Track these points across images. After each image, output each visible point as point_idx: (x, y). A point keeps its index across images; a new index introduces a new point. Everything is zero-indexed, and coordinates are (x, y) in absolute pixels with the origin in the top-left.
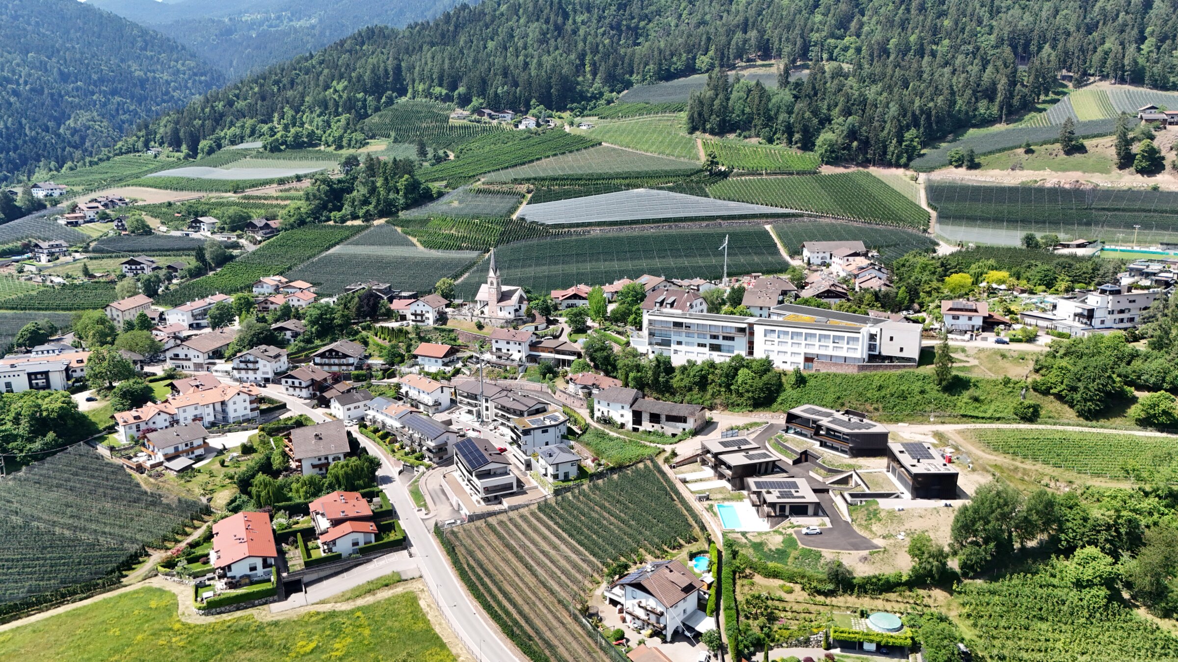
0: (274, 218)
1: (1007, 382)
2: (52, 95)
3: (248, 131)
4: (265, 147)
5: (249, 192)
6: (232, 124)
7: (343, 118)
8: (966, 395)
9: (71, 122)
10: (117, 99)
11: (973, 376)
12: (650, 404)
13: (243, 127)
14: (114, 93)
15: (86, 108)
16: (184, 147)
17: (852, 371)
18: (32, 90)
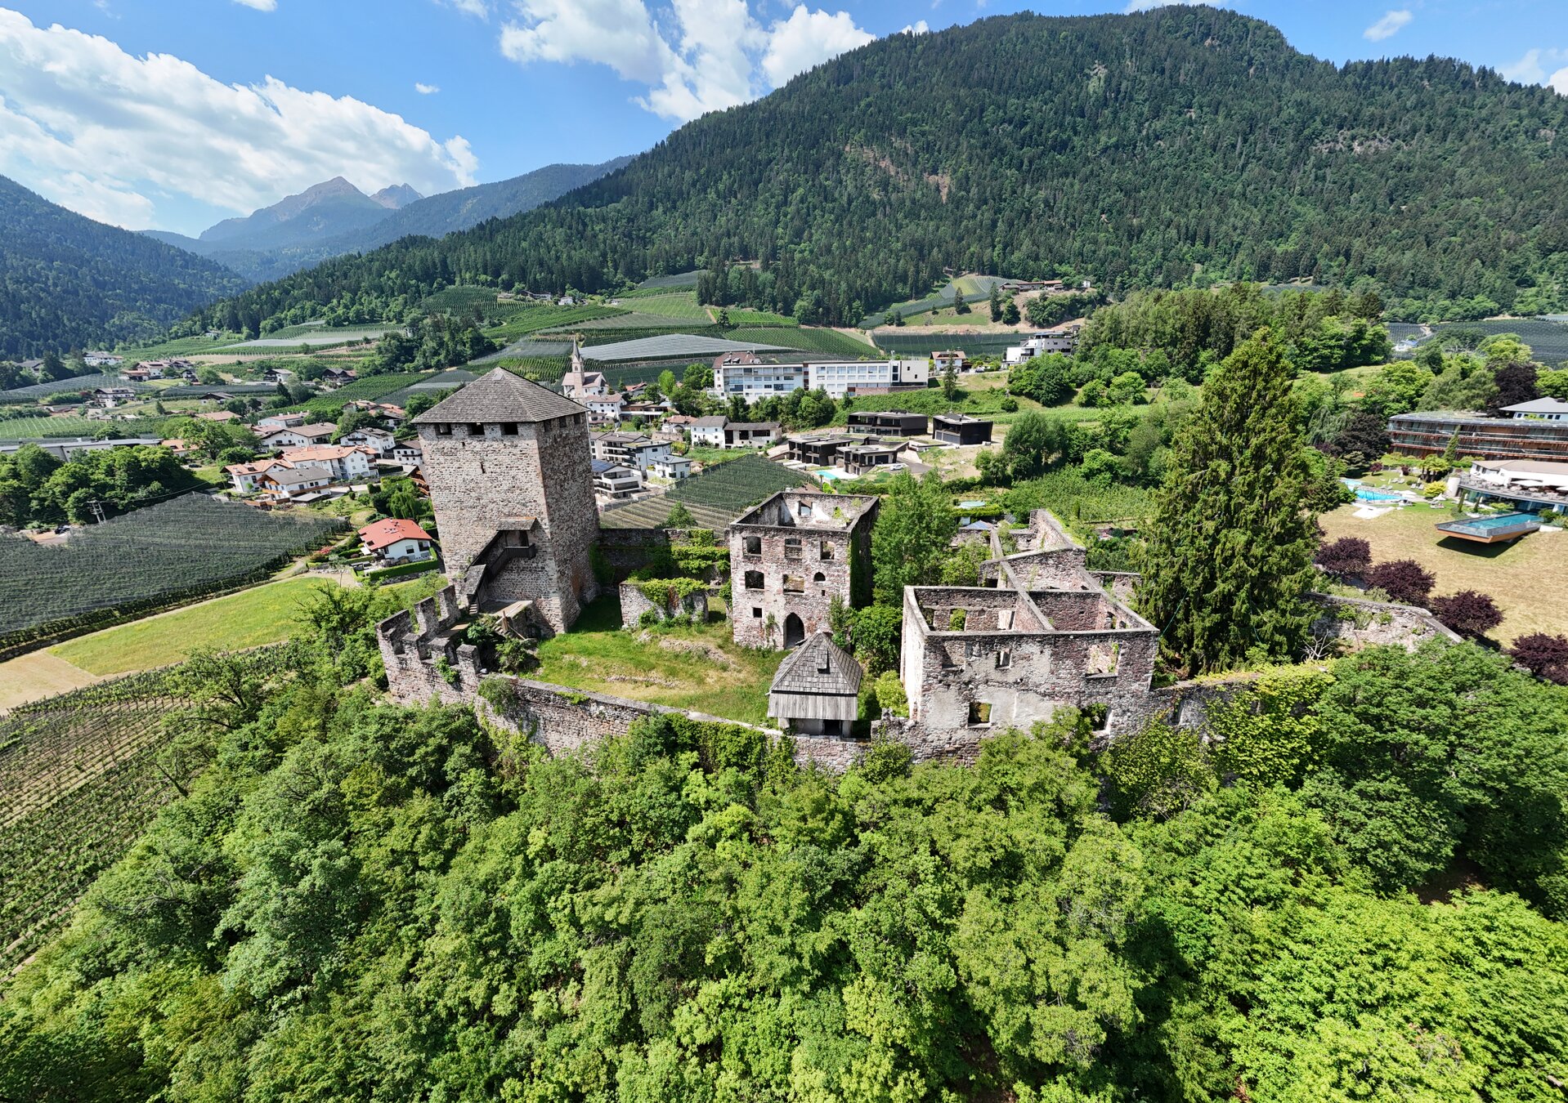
0: (350, 369)
1: (992, 391)
2: (89, 297)
3: (308, 312)
4: (328, 323)
5: (320, 353)
6: (291, 307)
7: (401, 299)
8: (966, 402)
9: (116, 320)
10: (163, 306)
11: (968, 389)
12: (737, 427)
13: (303, 308)
14: (159, 301)
15: (132, 309)
16: (245, 330)
17: (884, 392)
18: (65, 291)
